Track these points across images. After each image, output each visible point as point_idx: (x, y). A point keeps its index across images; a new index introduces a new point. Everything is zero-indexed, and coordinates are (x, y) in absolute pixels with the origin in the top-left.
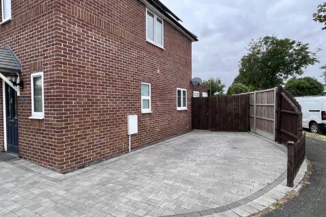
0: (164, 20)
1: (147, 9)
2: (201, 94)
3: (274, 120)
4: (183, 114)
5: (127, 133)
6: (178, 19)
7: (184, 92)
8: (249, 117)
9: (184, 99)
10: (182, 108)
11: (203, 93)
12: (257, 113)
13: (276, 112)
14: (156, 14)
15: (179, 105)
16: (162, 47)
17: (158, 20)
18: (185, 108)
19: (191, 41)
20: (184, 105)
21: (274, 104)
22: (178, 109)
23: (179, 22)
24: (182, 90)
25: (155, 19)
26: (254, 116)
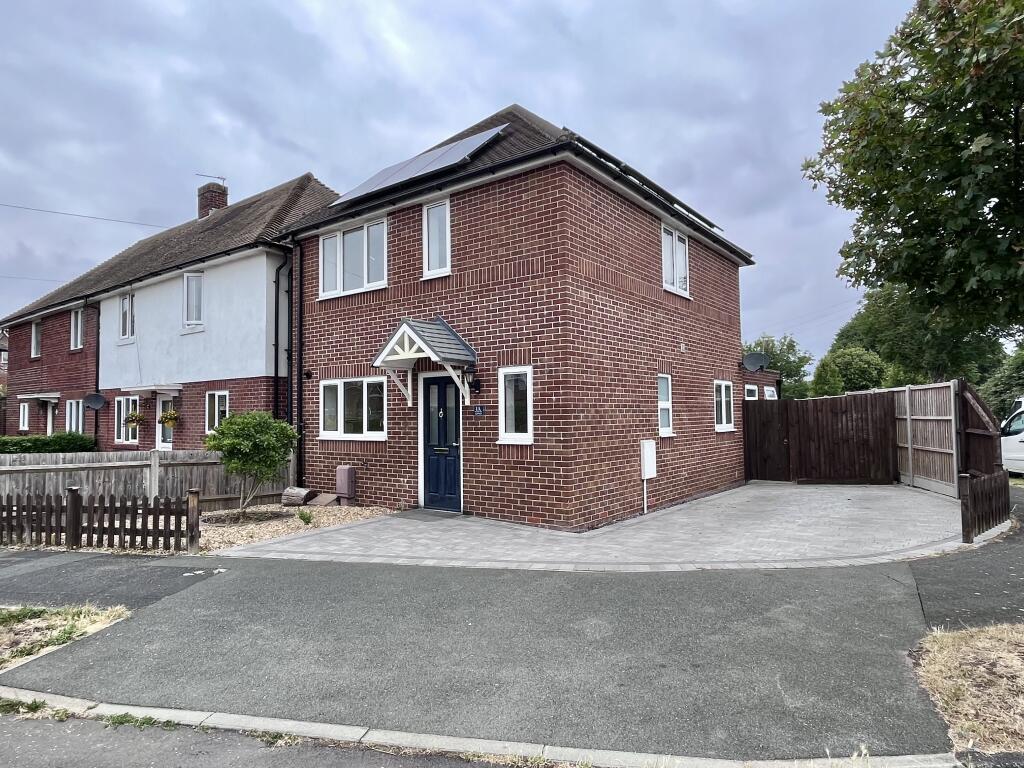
0: (689, 237)
1: (663, 225)
2: (761, 393)
3: (954, 452)
4: (727, 443)
5: (640, 475)
6: (712, 225)
7: (727, 388)
8: (896, 447)
9: (728, 403)
10: (724, 427)
11: (766, 388)
12: (914, 436)
13: (957, 433)
14: (676, 229)
15: (720, 421)
16: (686, 294)
17: (681, 240)
18: (730, 428)
19: (737, 266)
20: (729, 421)
21: (952, 417)
22: (719, 428)
23: (715, 230)
24: (724, 383)
25: (675, 238)
26: (909, 445)
